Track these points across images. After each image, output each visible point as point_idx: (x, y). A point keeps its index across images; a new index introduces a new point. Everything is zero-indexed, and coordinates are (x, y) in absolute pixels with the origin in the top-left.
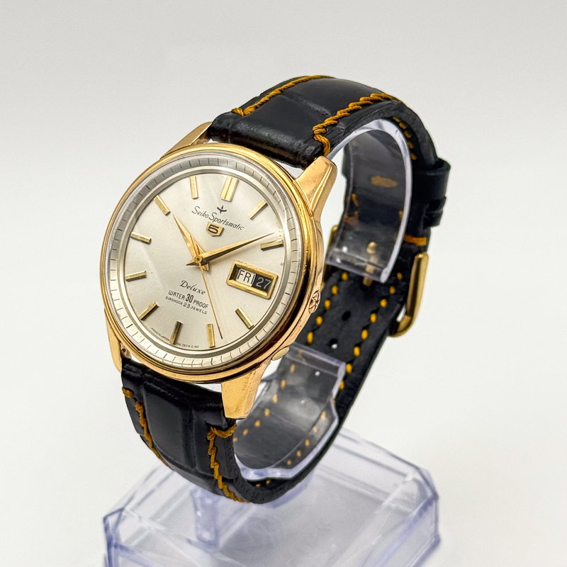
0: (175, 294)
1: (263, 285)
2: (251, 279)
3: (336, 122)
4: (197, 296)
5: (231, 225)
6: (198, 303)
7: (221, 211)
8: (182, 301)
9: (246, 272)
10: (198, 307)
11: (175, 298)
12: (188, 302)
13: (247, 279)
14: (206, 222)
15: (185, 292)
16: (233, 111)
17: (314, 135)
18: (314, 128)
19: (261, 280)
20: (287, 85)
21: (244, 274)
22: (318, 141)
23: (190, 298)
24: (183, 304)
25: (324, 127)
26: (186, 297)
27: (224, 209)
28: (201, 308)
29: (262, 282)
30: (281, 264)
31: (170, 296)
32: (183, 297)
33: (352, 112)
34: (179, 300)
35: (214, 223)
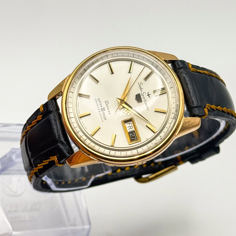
0: (100, 101)
1: (132, 137)
2: (131, 130)
3: (215, 110)
4: (106, 112)
5: (146, 104)
6: (104, 115)
7: (148, 95)
8: (99, 107)
10: (102, 116)
11: (98, 101)
12: (101, 110)
13: (129, 128)
14: (139, 92)
15: (104, 105)
16: (188, 63)
17: (205, 107)
18: (207, 104)
19: (133, 134)
20: (213, 74)
21: (131, 125)
22: (205, 111)
23: (103, 109)
24: (99, 109)
25: (210, 107)
26: (102, 108)
27: (150, 96)
28: (103, 118)
29: (133, 136)
31: (97, 100)
32: (101, 106)
33: (223, 111)
34: (99, 105)
35: (141, 96)
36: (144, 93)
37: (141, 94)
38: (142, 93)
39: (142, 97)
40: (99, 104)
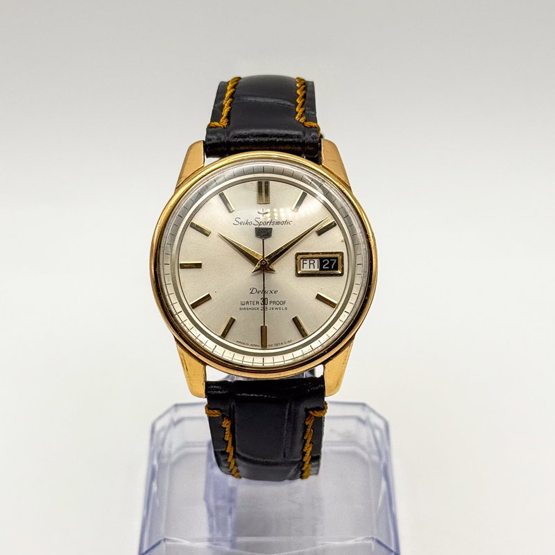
0: (248, 302)
1: (330, 265)
2: (316, 264)
3: (304, 108)
4: (271, 297)
5: (278, 223)
6: (274, 302)
7: (263, 214)
8: (257, 306)
9: (308, 260)
10: (277, 306)
11: (246, 306)
13: (312, 266)
14: (252, 228)
15: (257, 297)
17: (303, 124)
18: (297, 119)
19: (326, 262)
22: (312, 127)
23: (264, 301)
24: (260, 309)
25: (302, 115)
26: (260, 302)
27: (265, 212)
28: (279, 306)
30: (342, 241)
31: (243, 307)
32: (257, 303)
33: (304, 96)
34: (254, 307)
35: (260, 227)
36: (257, 220)
37: (257, 226)
38: (256, 223)
39: (262, 226)
40: (252, 306)
